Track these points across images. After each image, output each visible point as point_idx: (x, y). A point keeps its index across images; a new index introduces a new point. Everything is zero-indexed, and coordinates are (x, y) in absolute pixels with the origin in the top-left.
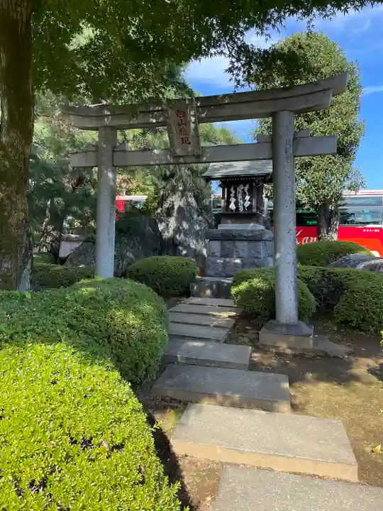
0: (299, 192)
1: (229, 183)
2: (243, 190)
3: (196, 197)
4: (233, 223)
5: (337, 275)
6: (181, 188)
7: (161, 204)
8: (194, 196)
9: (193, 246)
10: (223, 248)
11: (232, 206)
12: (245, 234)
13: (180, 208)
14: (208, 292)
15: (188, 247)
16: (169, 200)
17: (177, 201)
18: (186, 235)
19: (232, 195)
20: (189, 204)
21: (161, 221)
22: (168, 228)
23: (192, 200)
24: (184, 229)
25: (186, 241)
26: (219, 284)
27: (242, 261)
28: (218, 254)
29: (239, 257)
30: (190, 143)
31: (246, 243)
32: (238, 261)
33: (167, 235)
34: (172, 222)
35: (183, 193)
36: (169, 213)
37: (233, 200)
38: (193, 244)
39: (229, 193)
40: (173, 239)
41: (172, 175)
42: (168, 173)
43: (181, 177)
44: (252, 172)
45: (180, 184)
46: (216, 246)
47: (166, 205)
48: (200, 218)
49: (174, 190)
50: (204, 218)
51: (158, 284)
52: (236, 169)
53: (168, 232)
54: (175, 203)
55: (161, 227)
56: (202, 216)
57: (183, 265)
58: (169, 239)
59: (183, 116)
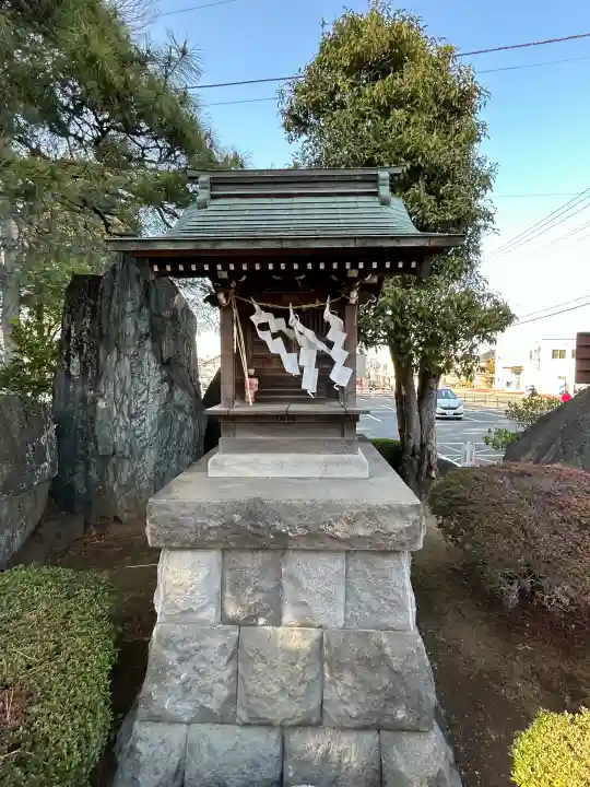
10: (231, 583)
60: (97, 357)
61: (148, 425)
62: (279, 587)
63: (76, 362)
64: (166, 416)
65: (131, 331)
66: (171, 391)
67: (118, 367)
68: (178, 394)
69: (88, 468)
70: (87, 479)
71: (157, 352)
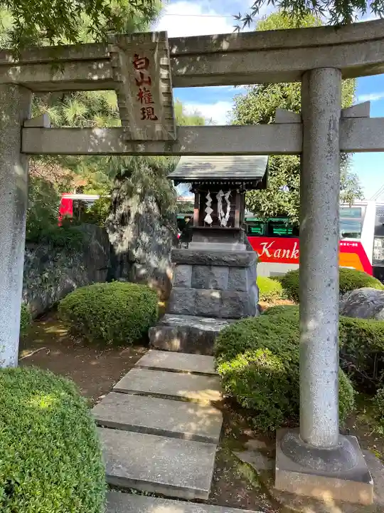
0: (285, 202)
1: (205, 188)
2: (223, 197)
3: (159, 203)
4: (209, 241)
5: (370, 335)
6: (139, 190)
7: (113, 208)
8: (156, 201)
9: (153, 264)
10: (195, 276)
11: (208, 219)
12: (226, 258)
13: (137, 215)
14: (176, 343)
15: (146, 265)
16: (124, 205)
17: (134, 206)
18: (145, 250)
19: (208, 204)
20: (149, 211)
21: (114, 231)
22: (122, 240)
23: (154, 206)
24: (142, 242)
25: (145, 257)
26: (191, 332)
27: (221, 294)
28: (188, 284)
29: (216, 289)
30: (156, 119)
31: (226, 270)
32: (216, 295)
33: (120, 249)
34: (129, 233)
35: (142, 197)
36: (123, 221)
37: (209, 210)
38: (153, 260)
39: (204, 201)
40: (128, 254)
41: (128, 174)
42: (123, 170)
43: (140, 176)
44: (238, 174)
45: (139, 185)
46: (186, 271)
47: (120, 211)
48: (164, 229)
49: (130, 193)
50: (169, 229)
51: (102, 329)
52: (217, 169)
53: (122, 245)
54: (131, 209)
55: (113, 238)
56: (165, 226)
57: (139, 299)
58: (123, 254)
59: (146, 67)
62: (208, 277)
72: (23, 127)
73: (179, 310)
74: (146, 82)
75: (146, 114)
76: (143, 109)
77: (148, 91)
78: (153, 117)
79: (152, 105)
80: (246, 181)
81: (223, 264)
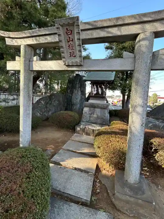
10: (90, 110)
28: (88, 113)
29: (97, 115)
31: (100, 109)
46: (87, 109)
59: (71, 34)
60: (72, 90)
61: (78, 100)
62: (94, 111)
63: (69, 90)
64: (81, 99)
65: (77, 86)
66: (82, 96)
67: (75, 92)
68: (83, 96)
69: (70, 106)
70: (69, 107)
71: (81, 89)
72: (30, 61)
73: (85, 121)
74: (71, 41)
75: (71, 55)
76: (70, 52)
77: (72, 45)
78: (74, 55)
79: (73, 51)
80: (108, 81)
81: (99, 107)
